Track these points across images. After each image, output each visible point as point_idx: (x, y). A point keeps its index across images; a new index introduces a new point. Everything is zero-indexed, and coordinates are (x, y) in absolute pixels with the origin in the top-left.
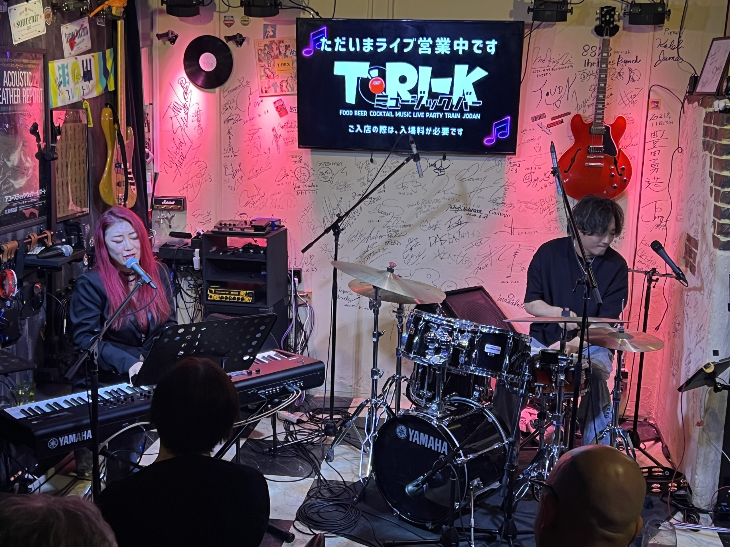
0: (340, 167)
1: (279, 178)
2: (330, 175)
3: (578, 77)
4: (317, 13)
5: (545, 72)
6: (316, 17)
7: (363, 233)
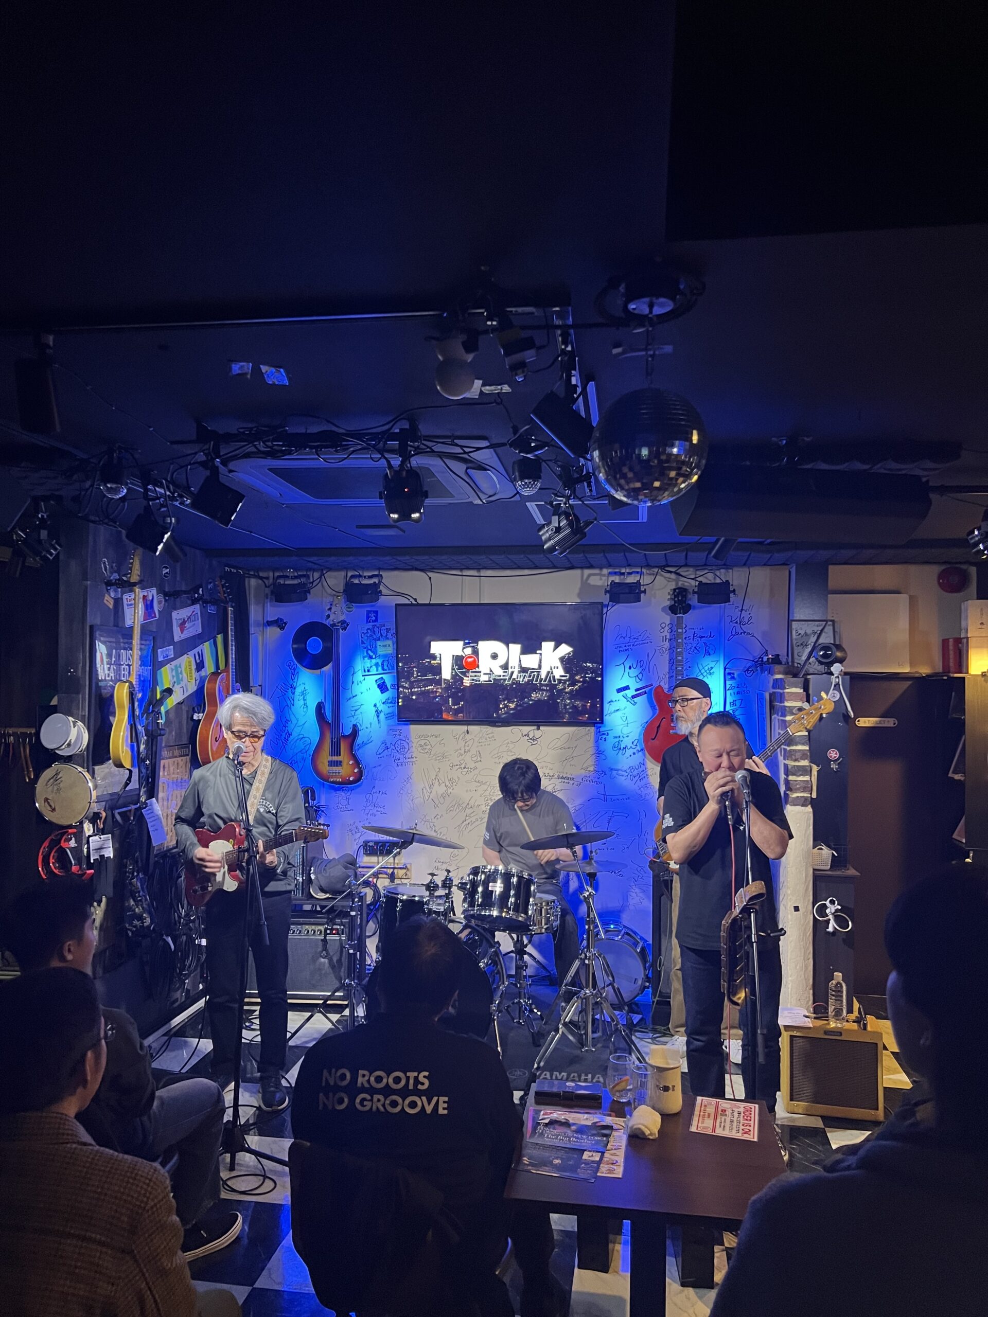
0: (438, 739)
1: (380, 751)
2: (428, 747)
3: (658, 652)
4: (415, 600)
5: (627, 648)
6: (414, 602)
7: (461, 803)
